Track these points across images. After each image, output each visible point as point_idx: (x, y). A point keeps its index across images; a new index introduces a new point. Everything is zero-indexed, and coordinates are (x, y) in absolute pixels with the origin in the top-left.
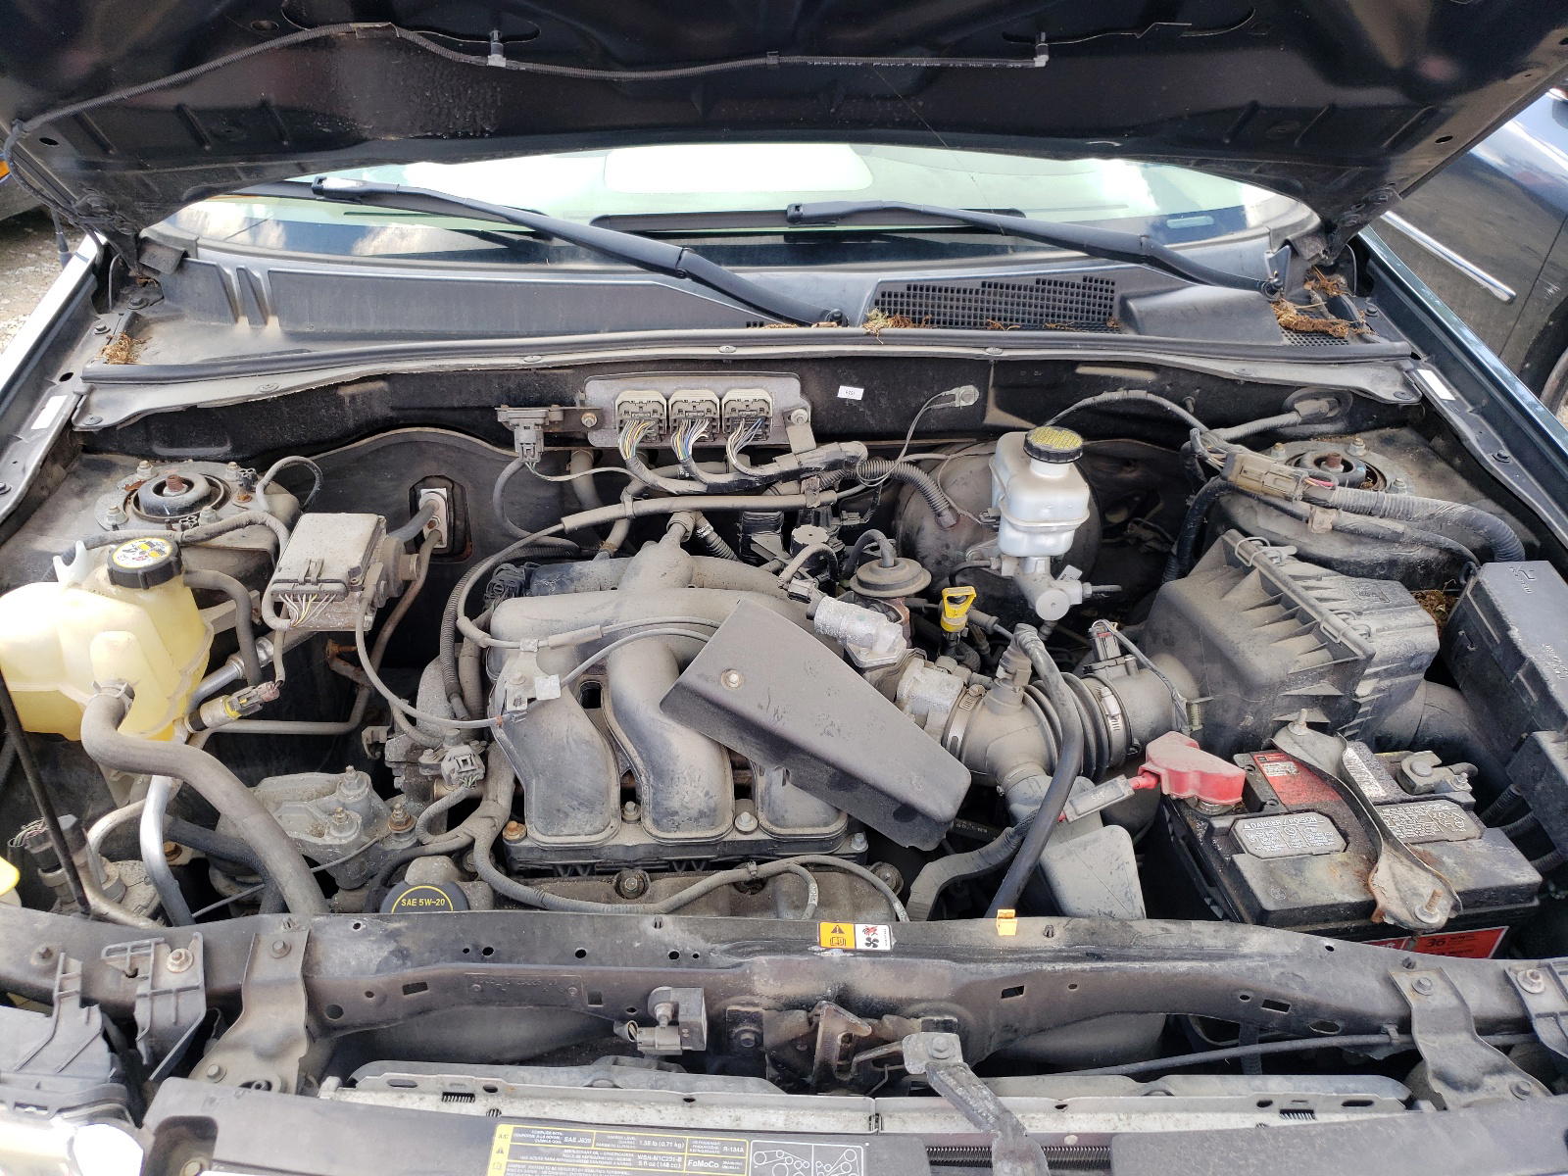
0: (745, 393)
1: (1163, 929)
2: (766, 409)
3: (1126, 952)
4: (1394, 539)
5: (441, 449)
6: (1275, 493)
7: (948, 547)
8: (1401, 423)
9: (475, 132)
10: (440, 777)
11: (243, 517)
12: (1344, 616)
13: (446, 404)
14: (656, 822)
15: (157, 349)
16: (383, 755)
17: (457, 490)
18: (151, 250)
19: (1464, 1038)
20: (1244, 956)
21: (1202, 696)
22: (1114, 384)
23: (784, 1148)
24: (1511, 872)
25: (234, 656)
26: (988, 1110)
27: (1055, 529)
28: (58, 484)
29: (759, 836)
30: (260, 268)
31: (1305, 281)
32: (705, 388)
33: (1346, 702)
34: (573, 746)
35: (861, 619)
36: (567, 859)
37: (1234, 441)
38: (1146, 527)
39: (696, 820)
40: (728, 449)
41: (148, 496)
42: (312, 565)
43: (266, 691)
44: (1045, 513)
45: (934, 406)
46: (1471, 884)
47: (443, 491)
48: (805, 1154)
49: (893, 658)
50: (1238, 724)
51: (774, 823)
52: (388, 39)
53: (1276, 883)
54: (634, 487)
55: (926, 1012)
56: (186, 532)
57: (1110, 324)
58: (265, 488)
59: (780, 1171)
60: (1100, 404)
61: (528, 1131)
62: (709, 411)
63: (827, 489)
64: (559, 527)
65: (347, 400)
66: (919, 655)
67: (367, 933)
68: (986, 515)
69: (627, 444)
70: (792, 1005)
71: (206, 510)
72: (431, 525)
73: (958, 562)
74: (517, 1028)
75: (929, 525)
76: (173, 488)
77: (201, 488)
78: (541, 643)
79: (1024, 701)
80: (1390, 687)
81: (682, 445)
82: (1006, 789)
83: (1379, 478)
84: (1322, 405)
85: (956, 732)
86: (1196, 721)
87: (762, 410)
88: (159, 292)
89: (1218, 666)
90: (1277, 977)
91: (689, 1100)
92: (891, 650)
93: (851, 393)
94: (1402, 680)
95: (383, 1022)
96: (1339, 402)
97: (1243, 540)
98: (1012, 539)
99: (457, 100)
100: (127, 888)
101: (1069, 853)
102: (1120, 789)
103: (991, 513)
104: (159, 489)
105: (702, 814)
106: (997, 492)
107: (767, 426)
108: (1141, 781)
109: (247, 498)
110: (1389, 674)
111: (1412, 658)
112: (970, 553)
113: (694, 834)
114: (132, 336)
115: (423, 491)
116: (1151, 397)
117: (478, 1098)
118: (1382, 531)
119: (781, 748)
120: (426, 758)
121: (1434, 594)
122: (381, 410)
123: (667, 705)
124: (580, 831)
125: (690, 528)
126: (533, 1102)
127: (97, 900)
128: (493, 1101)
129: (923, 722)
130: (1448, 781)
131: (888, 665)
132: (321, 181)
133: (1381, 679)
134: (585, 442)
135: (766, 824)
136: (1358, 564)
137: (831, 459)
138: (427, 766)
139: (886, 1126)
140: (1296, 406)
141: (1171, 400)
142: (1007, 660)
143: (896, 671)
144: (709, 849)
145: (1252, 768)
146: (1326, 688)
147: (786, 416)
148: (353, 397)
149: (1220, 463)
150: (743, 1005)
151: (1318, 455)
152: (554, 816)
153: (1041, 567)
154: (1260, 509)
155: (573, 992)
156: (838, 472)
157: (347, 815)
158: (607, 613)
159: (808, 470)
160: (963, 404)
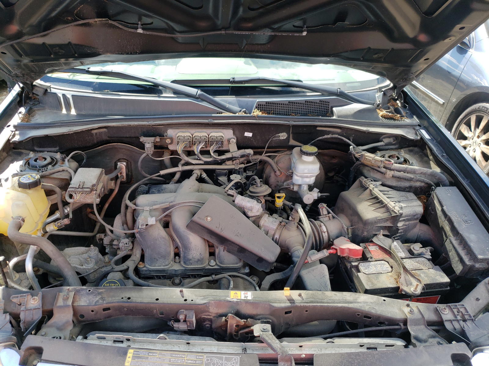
0: (216, 134)
1: (334, 294)
2: (222, 139)
3: (323, 301)
4: (410, 180)
5: (124, 150)
6: (375, 165)
7: (278, 182)
8: (415, 146)
9: (134, 53)
10: (119, 248)
11: (61, 169)
12: (395, 202)
13: (125, 136)
14: (185, 263)
15: (37, 118)
16: (103, 242)
17: (129, 163)
18: (36, 88)
19: (423, 327)
20: (359, 303)
21: (352, 226)
22: (328, 133)
23: (216, 357)
24: (441, 279)
25: (57, 211)
26: (278, 347)
27: (309, 176)
28: (4, 158)
29: (216, 267)
30: (69, 94)
31: (388, 103)
32: (204, 132)
33: (394, 228)
34: (160, 239)
35: (249, 202)
36: (157, 273)
37: (364, 150)
38: (340, 177)
39: (197, 262)
40: (211, 151)
41: (32, 162)
42: (81, 183)
43: (66, 221)
44: (306, 171)
45: (274, 139)
46: (428, 282)
47: (125, 163)
48: (221, 359)
49: (258, 214)
50: (362, 235)
51: (221, 263)
52: (107, 24)
53: (370, 281)
54: (182, 162)
55: (262, 318)
56: (43, 173)
57: (328, 115)
58: (68, 160)
59: (214, 364)
60: (324, 139)
61: (138, 352)
62: (205, 139)
63: (242, 164)
64: (159, 174)
65: (94, 134)
66: (267, 213)
67: (92, 293)
68: (289, 172)
69: (180, 148)
70: (221, 316)
71: (50, 167)
72: (121, 173)
73: (281, 186)
74: (138, 322)
75: (272, 175)
76: (40, 160)
77: (49, 160)
78: (151, 208)
79: (297, 227)
80: (408, 224)
81: (197, 149)
82: (291, 254)
83: (408, 162)
84: (391, 140)
85: (277, 236)
86: (350, 234)
87: (221, 139)
88: (39, 101)
89: (356, 217)
90: (368, 309)
91: (188, 343)
92: (258, 211)
93: (248, 134)
94: (412, 222)
95: (97, 320)
96: (396, 139)
97: (365, 179)
98: (297, 179)
99: (128, 43)
100: (21, 280)
101: (309, 272)
102: (325, 253)
103: (290, 171)
104: (36, 160)
105: (199, 260)
106: (293, 165)
107: (223, 144)
108: (331, 251)
109: (63, 163)
110: (408, 220)
111: (415, 215)
112: (285, 184)
113: (196, 266)
114: (29, 115)
115: (119, 163)
116: (339, 137)
117: (124, 342)
118: (407, 177)
119: (223, 240)
120: (115, 242)
121: (423, 197)
122: (105, 138)
123: (188, 227)
124: (161, 265)
125: (199, 175)
126: (140, 344)
127: (10, 282)
128: (129, 343)
129: (267, 233)
130: (424, 252)
131: (256, 216)
132: (88, 68)
133: (406, 222)
134: (167, 148)
135: (218, 263)
136: (400, 187)
137: (242, 154)
138: (115, 245)
139: (247, 351)
140: (383, 140)
141: (346, 138)
142: (292, 214)
143: (259, 217)
144: (201, 271)
145: (365, 248)
146: (389, 224)
147: (229, 141)
148: (96, 134)
149: (359, 157)
150: (206, 316)
151: (389, 155)
152: (153, 260)
153: (305, 188)
154: (372, 170)
155: (155, 311)
156: (244, 158)
157: (90, 260)
158: (172, 199)
159: (235, 157)
160: (282, 138)
